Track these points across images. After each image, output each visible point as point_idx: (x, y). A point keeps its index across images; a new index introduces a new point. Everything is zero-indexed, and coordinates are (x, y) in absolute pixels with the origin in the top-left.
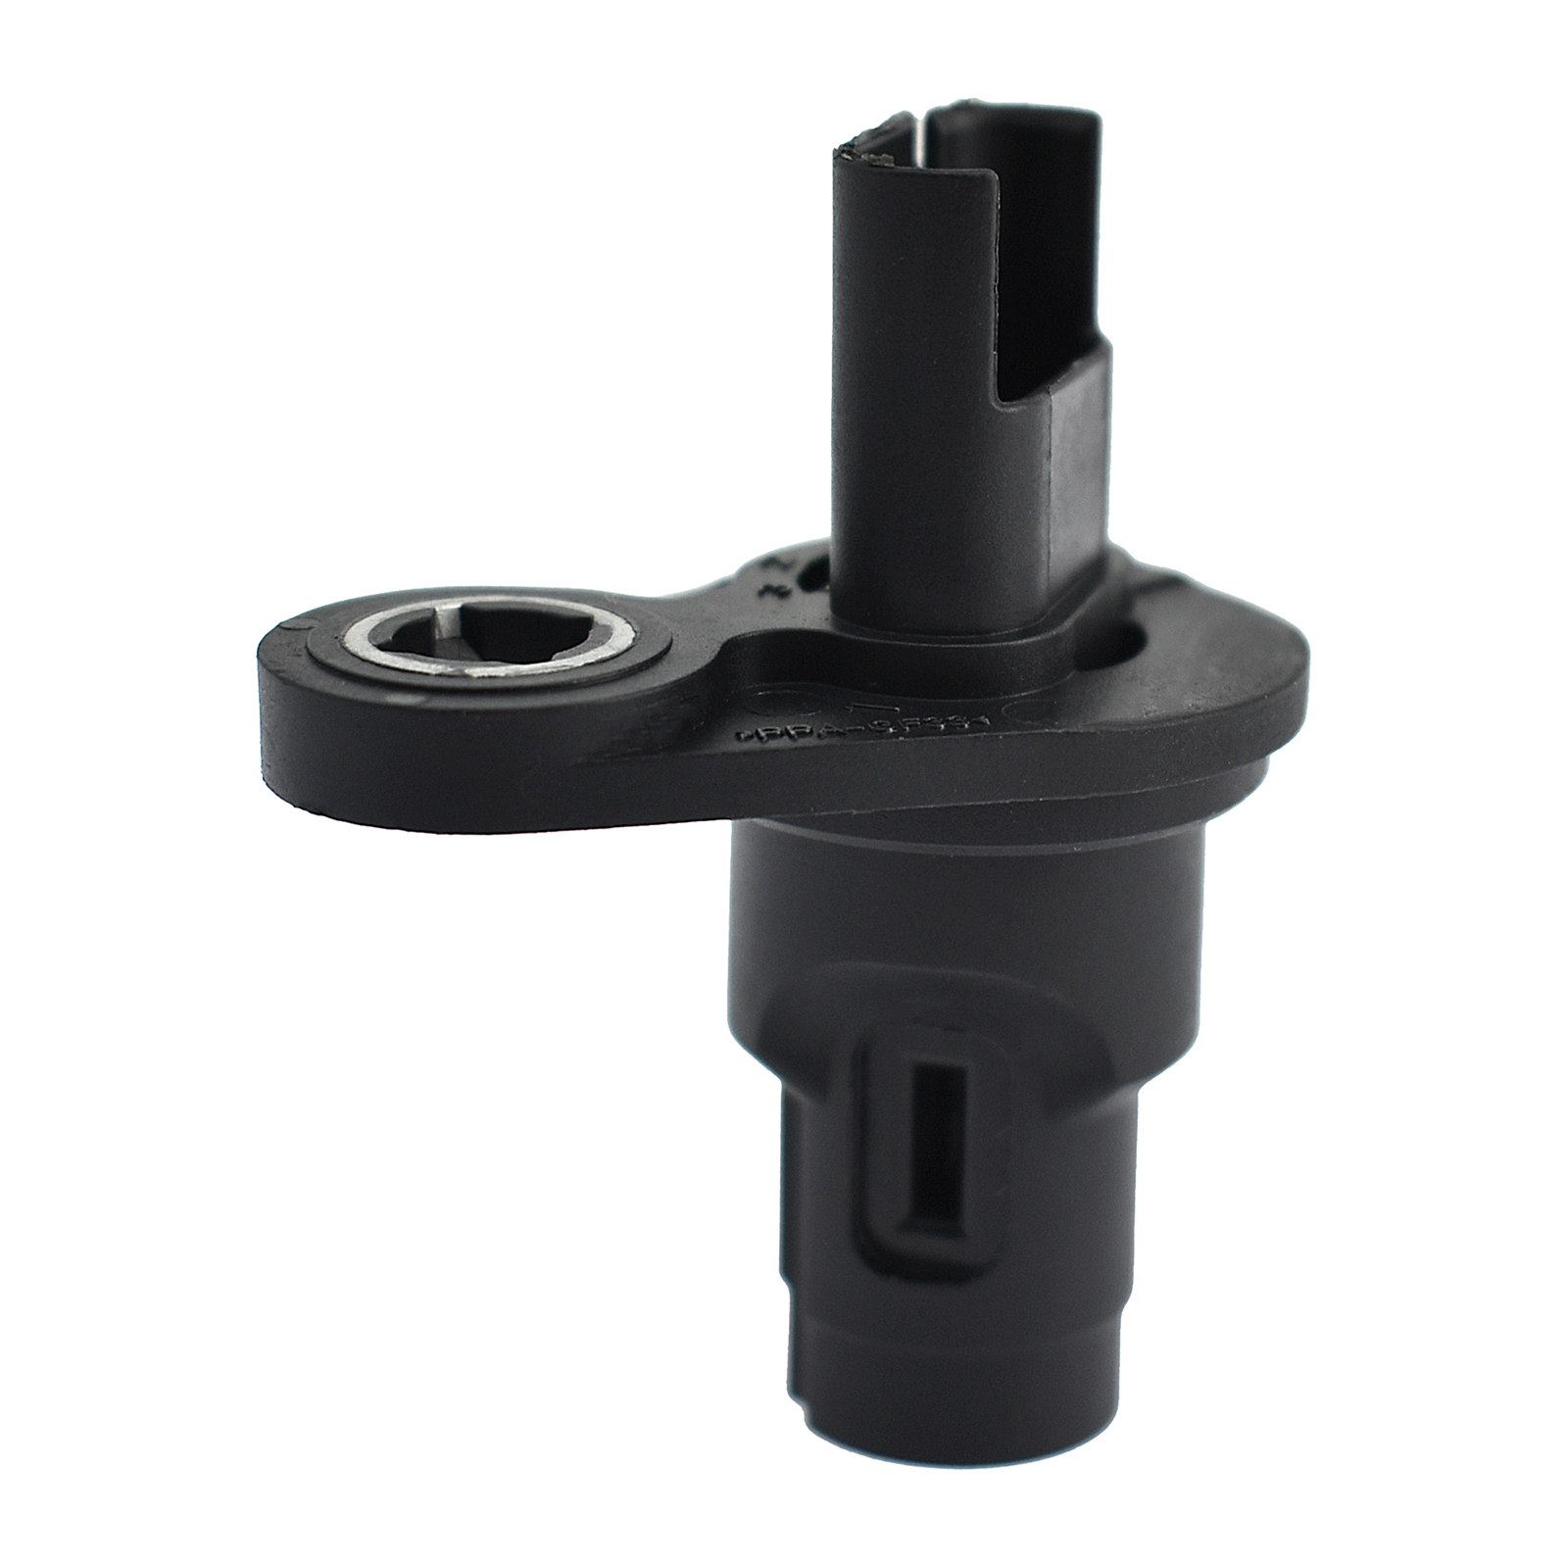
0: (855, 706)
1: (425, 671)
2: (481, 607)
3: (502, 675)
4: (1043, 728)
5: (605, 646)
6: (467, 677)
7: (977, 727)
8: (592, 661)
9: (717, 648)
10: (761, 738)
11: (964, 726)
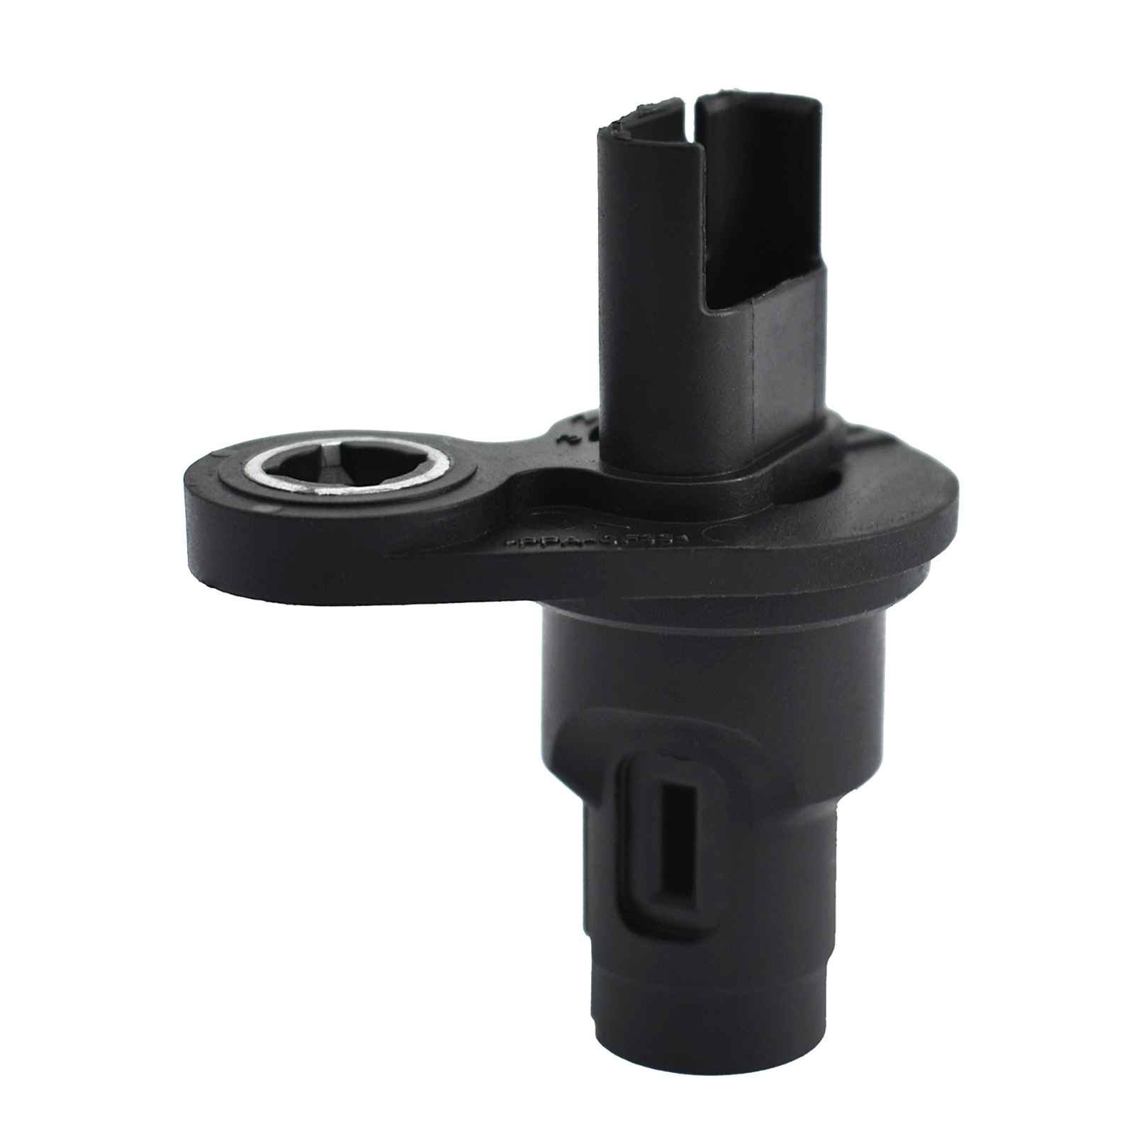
0: (599, 525)
1: (288, 489)
2: (354, 445)
3: (339, 493)
4: (723, 544)
5: (423, 476)
6: (315, 494)
7: (678, 542)
8: (408, 486)
9: (503, 479)
10: (520, 545)
11: (669, 541)
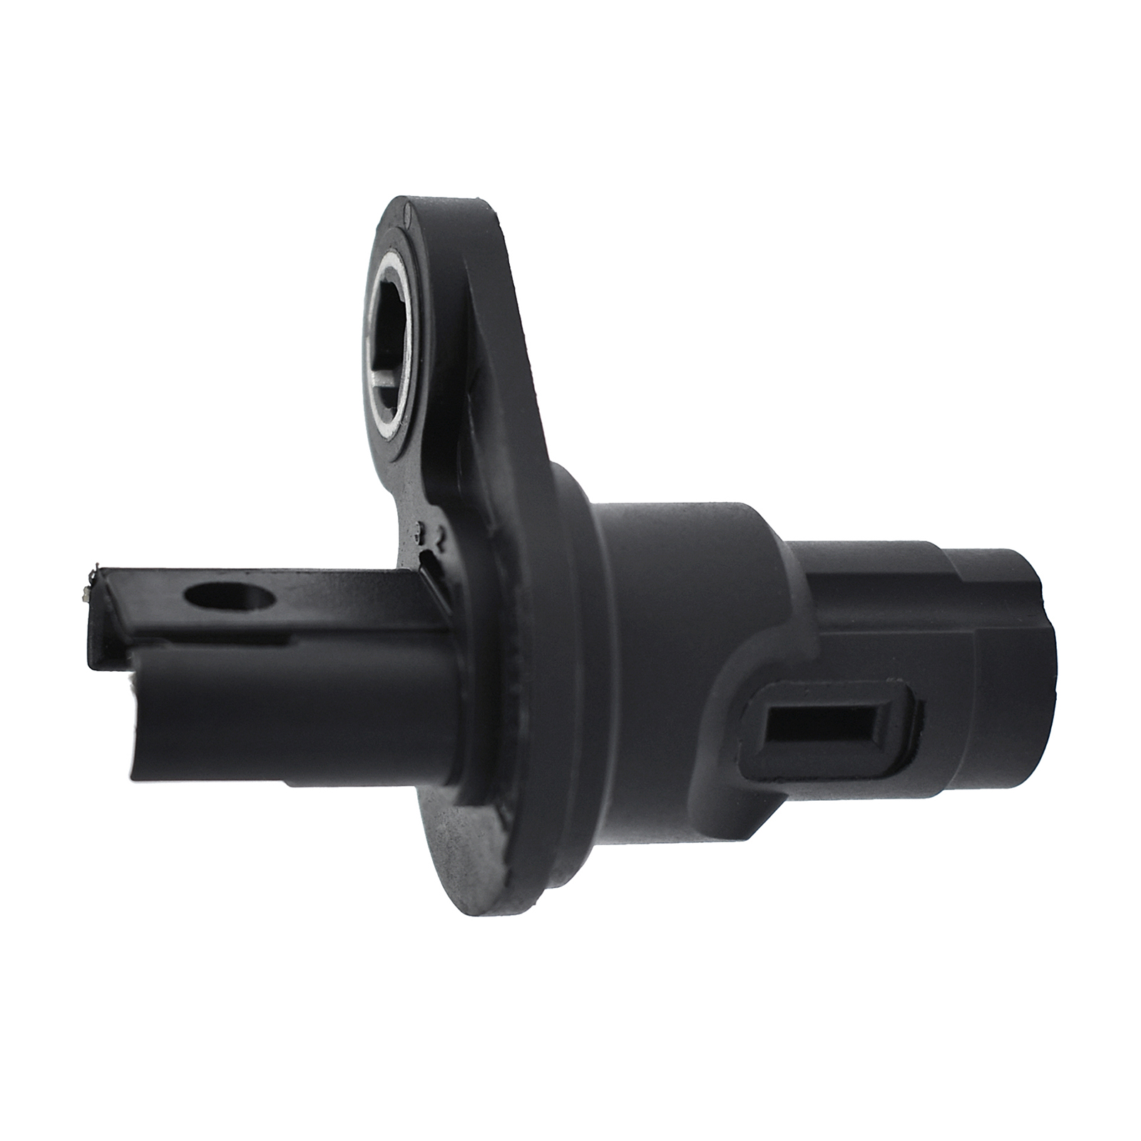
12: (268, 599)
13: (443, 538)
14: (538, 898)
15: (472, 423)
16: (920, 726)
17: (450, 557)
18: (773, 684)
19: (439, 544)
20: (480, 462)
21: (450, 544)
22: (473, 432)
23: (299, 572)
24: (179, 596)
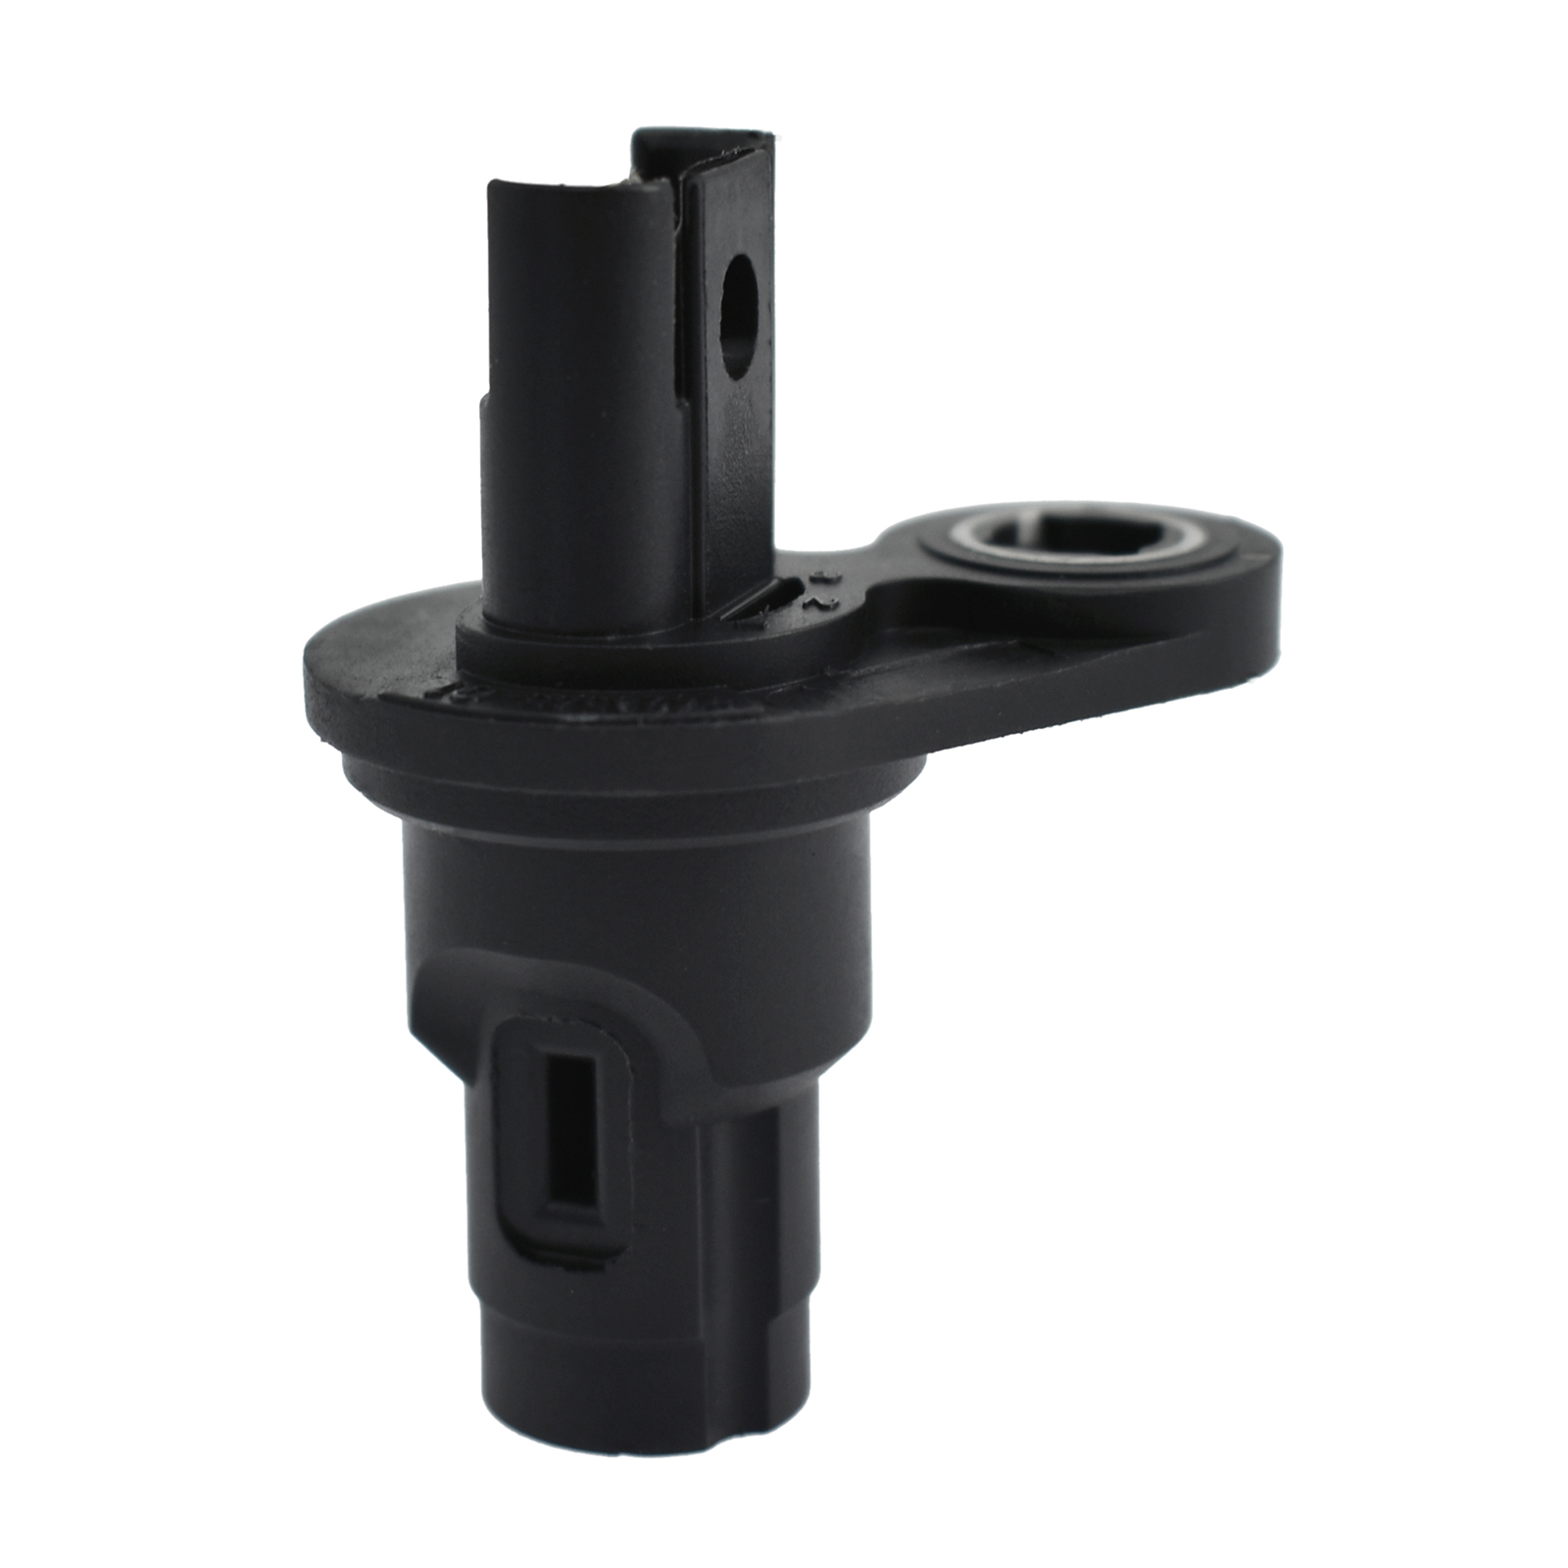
12: (737, 369)
13: (823, 608)
14: (330, 743)
15: (978, 646)
16: (571, 1267)
17: (795, 618)
18: (628, 1063)
19: (814, 603)
20: (926, 657)
21: (815, 618)
22: (966, 647)
23: (771, 412)
24: (740, 249)
